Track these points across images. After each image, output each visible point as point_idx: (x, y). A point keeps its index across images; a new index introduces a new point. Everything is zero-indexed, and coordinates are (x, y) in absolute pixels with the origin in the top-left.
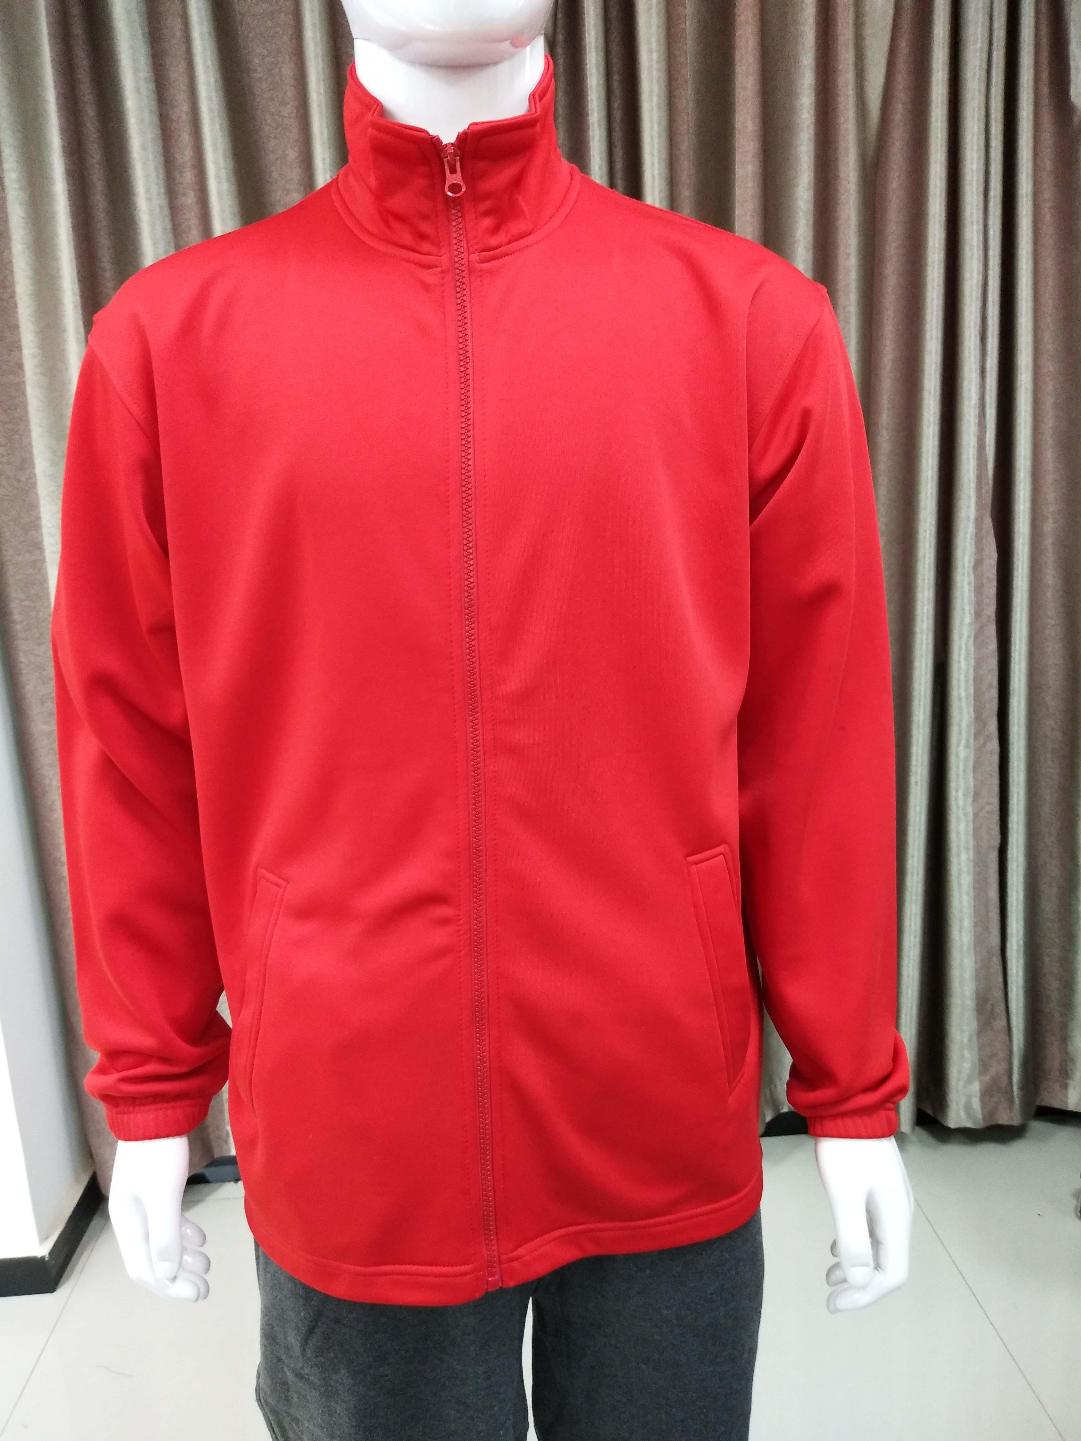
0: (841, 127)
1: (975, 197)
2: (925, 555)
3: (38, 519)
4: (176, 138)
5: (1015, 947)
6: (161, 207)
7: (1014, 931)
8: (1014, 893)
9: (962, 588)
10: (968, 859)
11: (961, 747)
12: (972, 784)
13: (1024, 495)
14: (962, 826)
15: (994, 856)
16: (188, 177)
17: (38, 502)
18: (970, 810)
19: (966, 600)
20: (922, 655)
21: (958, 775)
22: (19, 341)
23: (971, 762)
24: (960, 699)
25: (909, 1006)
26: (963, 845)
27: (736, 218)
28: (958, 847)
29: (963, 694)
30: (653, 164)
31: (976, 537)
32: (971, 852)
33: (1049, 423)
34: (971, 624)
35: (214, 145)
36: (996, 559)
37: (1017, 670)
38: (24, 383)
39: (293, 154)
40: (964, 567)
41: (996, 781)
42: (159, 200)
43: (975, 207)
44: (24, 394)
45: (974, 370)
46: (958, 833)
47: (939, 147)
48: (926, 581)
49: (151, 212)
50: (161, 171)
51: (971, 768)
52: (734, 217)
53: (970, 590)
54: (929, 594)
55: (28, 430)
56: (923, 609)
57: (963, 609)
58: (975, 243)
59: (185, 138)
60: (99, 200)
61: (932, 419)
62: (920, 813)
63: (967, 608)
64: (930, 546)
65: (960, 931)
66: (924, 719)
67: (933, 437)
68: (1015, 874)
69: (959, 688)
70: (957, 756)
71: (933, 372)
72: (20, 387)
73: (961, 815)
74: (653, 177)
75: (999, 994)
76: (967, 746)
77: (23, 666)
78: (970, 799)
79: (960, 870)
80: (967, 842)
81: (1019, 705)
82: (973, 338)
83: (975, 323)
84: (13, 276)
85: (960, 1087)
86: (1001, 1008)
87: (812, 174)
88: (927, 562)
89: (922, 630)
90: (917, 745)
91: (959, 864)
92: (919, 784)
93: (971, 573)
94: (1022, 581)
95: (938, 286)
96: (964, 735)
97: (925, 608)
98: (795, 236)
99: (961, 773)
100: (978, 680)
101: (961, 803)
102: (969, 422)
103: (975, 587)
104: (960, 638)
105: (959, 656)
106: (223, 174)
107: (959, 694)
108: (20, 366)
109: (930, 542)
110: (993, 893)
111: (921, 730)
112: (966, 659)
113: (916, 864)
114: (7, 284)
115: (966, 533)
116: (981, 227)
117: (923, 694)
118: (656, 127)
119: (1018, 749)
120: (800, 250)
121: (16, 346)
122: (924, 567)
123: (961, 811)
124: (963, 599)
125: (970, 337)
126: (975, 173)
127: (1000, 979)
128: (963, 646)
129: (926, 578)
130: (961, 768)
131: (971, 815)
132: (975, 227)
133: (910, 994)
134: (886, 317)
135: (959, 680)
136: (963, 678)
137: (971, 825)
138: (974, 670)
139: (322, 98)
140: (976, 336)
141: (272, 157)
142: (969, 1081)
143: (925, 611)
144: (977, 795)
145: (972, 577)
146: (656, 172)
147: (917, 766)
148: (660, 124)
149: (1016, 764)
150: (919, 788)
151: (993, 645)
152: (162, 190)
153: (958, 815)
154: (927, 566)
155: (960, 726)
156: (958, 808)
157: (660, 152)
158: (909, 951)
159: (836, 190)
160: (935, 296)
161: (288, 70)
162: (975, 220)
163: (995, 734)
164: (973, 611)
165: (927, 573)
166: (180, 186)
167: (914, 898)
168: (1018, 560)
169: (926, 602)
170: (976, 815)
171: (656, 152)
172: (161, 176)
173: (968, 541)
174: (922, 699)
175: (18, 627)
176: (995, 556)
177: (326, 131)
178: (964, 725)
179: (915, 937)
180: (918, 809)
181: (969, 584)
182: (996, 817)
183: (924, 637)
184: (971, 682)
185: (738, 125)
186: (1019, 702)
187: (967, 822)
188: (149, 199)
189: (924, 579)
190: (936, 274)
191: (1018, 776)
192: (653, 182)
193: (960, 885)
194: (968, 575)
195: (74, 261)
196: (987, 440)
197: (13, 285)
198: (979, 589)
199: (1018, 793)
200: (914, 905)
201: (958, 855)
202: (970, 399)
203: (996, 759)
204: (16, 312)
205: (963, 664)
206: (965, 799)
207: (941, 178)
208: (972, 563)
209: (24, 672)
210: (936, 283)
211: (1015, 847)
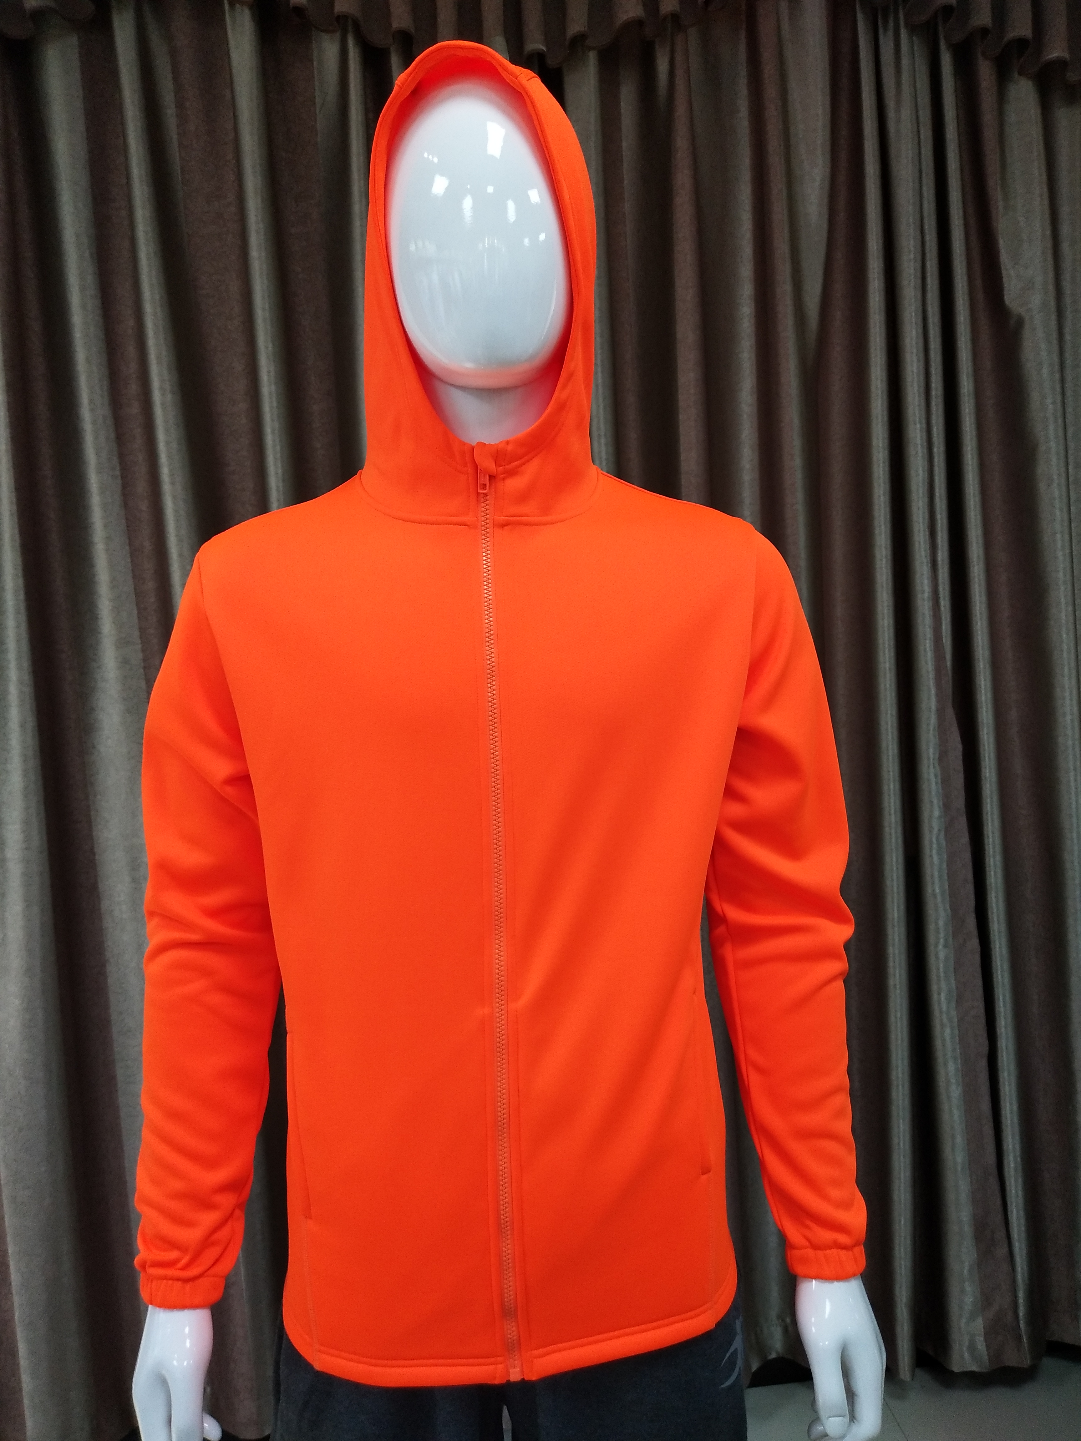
1: (917, 398)
2: (888, 746)
5: (1012, 1165)
7: (1010, 1147)
8: (1008, 1105)
9: (929, 780)
10: (957, 1069)
11: (940, 947)
12: (954, 986)
13: (985, 686)
14: (948, 1031)
15: (983, 1064)
16: (133, 388)
18: (954, 1013)
19: (933, 793)
20: (892, 849)
21: (938, 976)
23: (952, 963)
24: (935, 896)
26: (949, 1054)
28: (945, 1055)
29: (937, 890)
31: (939, 727)
32: (959, 1062)
33: (1005, 612)
34: (940, 817)
35: (158, 358)
36: (961, 749)
37: (992, 863)
39: (239, 366)
40: (929, 758)
41: (979, 982)
42: (104, 410)
43: (917, 408)
45: (925, 564)
46: (944, 1040)
47: (878, 352)
48: (891, 773)
49: (94, 422)
51: (952, 969)
53: (937, 783)
54: (894, 786)
56: (889, 803)
57: (932, 802)
58: (919, 442)
59: (131, 351)
60: (42, 410)
61: (886, 611)
63: (935, 801)
64: (892, 738)
65: (953, 1150)
66: (898, 917)
67: (888, 630)
68: (1007, 1083)
69: (933, 883)
70: (937, 958)
71: (884, 565)
73: (945, 1020)
74: (597, 386)
75: (999, 1218)
76: (946, 946)
78: (953, 1004)
79: (948, 1081)
80: (954, 1050)
81: (997, 901)
82: (922, 533)
83: (924, 518)
85: (963, 1325)
86: (1001, 1234)
88: (890, 753)
89: (890, 823)
90: (894, 945)
91: (947, 1074)
92: (898, 987)
93: (937, 765)
94: (990, 772)
95: (884, 483)
96: (942, 935)
97: (892, 801)
99: (942, 974)
100: (952, 876)
101: (944, 1008)
102: (924, 614)
103: (941, 779)
104: (930, 832)
105: (931, 851)
106: (167, 387)
107: (934, 890)
109: (892, 733)
110: (985, 1105)
111: (896, 929)
112: (939, 854)
113: (900, 1076)
115: (928, 725)
116: (924, 426)
117: (895, 890)
119: (1000, 947)
120: (745, 450)
122: (888, 759)
123: (944, 1016)
124: (930, 792)
125: (919, 531)
126: (915, 375)
127: (999, 1202)
128: (934, 840)
129: (891, 770)
130: (941, 970)
131: (955, 1020)
132: (918, 426)
135: (932, 876)
136: (936, 874)
137: (956, 1032)
138: (947, 866)
139: (267, 314)
140: (924, 531)
142: (973, 1317)
143: (892, 804)
144: (960, 999)
145: (938, 769)
146: (600, 381)
147: (894, 967)
149: (999, 963)
150: (898, 991)
151: (965, 839)
153: (941, 1020)
154: (891, 758)
155: (937, 924)
156: (941, 1012)
160: (882, 492)
161: (234, 286)
162: (918, 420)
163: (975, 932)
164: (941, 804)
165: (891, 765)
167: (901, 1113)
168: (984, 750)
169: (892, 795)
170: (960, 1020)
172: (105, 388)
173: (931, 732)
174: (895, 895)
176: (960, 747)
177: (270, 345)
178: (941, 923)
181: (936, 776)
182: (982, 1022)
183: (893, 831)
184: (946, 877)
185: (679, 336)
186: (996, 897)
187: (952, 1028)
188: (92, 410)
189: (889, 771)
190: (881, 472)
191: (1002, 977)
193: (949, 1097)
194: (934, 767)
195: (12, 471)
196: (944, 631)
198: (945, 781)
199: (1004, 995)
201: (945, 1064)
202: (923, 592)
203: (977, 959)
205: (936, 859)
206: (949, 1003)
207: (882, 380)
208: (937, 755)
210: (881, 481)
211: (1004, 1053)
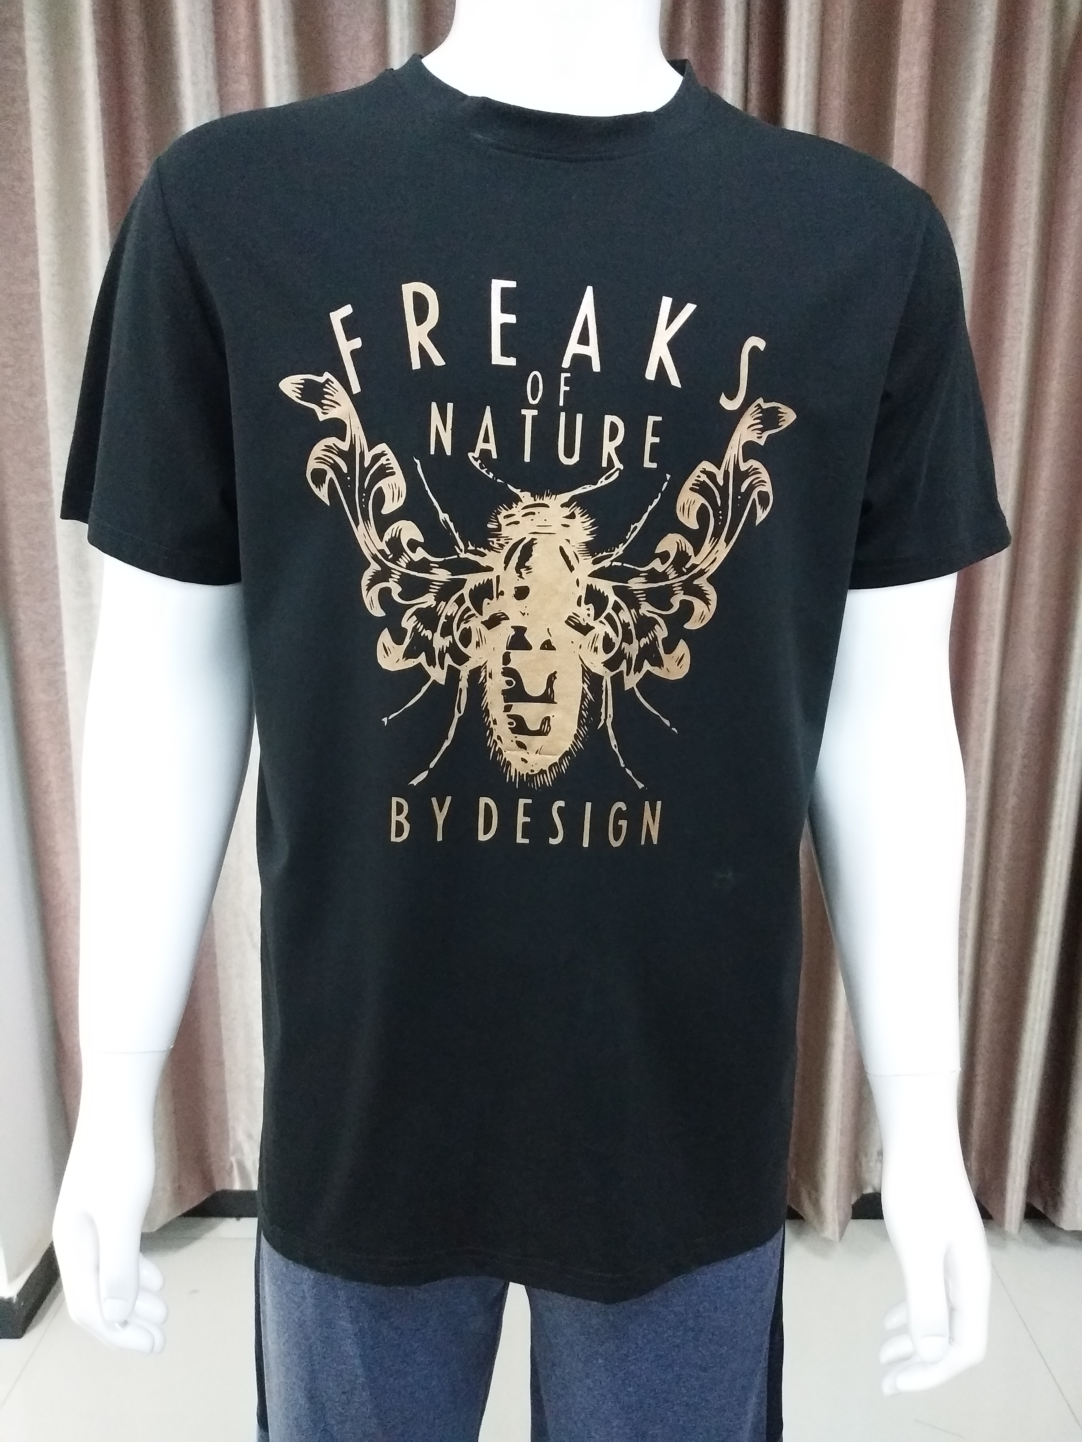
0: (1035, 23)
3: (47, 454)
4: (230, 11)
6: (209, 94)
17: (48, 436)
22: (36, 244)
25: (1028, 1087)
27: (896, 132)
30: (799, 60)
38: (38, 294)
44: (38, 308)
50: (211, 50)
52: (893, 130)
55: (40, 351)
62: (1061, 862)
72: (34, 298)
77: (22, 625)
84: (32, 168)
87: (987, 86)
98: (960, 161)
108: (34, 274)
114: (25, 176)
118: (806, 15)
121: (31, 250)
133: (1030, 1074)
134: (1065, 264)
141: (341, 39)
148: (811, 12)
152: (211, 73)
157: (808, 46)
158: (1034, 1024)
159: (1019, 103)
166: (233, 70)
171: (803, 46)
175: (19, 579)
179: (1042, 1008)
180: (1059, 858)
192: (798, 83)
197: (31, 178)
200: (1044, 970)
204: (35, 211)
209: (22, 631)
